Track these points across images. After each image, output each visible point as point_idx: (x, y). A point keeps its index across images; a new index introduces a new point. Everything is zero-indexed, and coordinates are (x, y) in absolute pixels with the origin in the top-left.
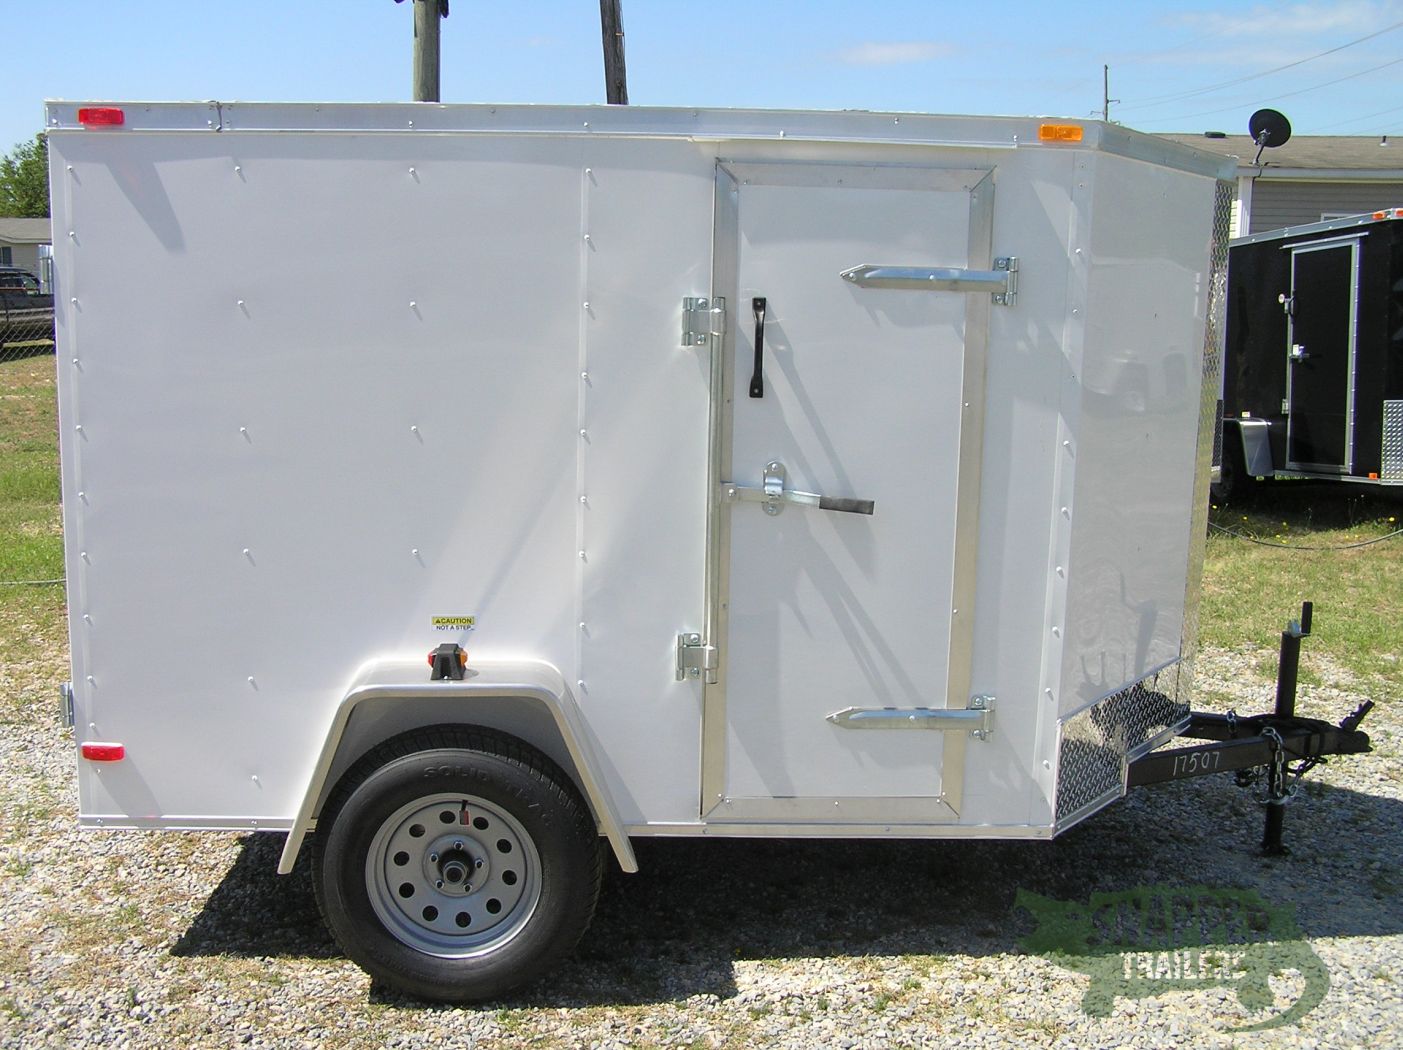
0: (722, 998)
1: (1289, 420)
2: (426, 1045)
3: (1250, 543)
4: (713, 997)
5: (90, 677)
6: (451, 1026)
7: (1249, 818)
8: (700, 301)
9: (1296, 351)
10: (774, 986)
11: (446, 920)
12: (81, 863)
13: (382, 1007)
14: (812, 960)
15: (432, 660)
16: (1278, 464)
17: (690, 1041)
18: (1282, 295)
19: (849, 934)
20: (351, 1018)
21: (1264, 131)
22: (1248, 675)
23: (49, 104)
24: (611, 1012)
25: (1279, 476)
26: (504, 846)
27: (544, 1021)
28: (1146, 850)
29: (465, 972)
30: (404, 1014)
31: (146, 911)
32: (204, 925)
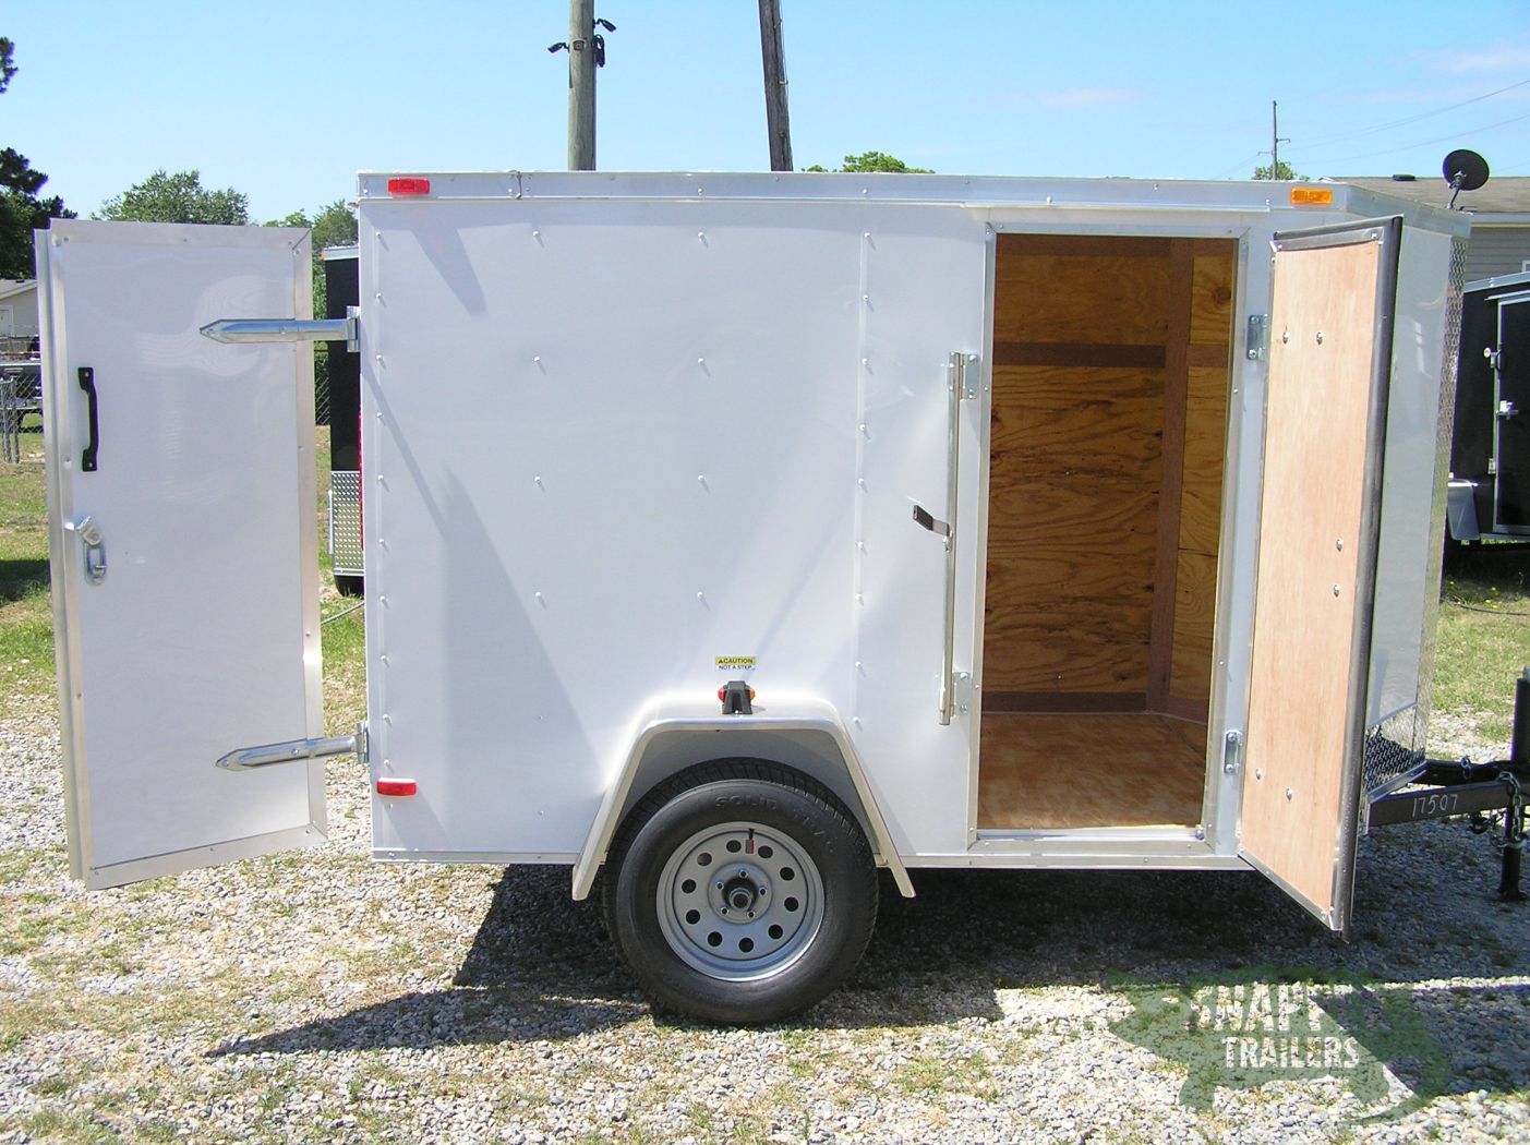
0: (991, 1020)
1: (1496, 481)
2: (718, 1060)
3: (1458, 609)
4: (983, 1020)
5: (385, 716)
6: (738, 1045)
7: (1482, 867)
8: (972, 358)
9: (1504, 407)
10: (1039, 1012)
11: (729, 946)
12: (342, 906)
13: (668, 1029)
14: (1072, 988)
15: (723, 696)
16: (1485, 527)
17: (968, 1056)
18: (1488, 349)
19: (1103, 967)
20: (640, 1038)
21: (1459, 173)
22: (1469, 737)
23: (360, 176)
24: (888, 1032)
25: (1487, 539)
26: (787, 874)
27: (825, 1039)
28: (1382, 895)
29: (750, 994)
30: (690, 1034)
31: (419, 948)
32: (478, 960)
